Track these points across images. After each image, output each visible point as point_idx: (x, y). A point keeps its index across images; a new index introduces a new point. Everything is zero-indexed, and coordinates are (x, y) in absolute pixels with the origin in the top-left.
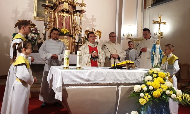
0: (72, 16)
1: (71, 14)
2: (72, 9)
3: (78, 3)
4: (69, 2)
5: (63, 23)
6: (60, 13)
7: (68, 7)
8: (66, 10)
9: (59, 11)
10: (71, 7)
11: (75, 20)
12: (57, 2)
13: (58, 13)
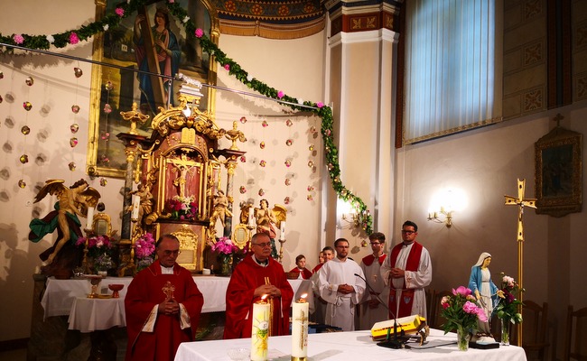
0: (204, 166)
1: (203, 162)
2: (206, 147)
3: (222, 131)
4: (197, 127)
5: (178, 188)
6: (172, 157)
7: (193, 142)
8: (188, 150)
9: (169, 153)
10: (202, 140)
11: (214, 177)
12: (164, 127)
13: (165, 157)
